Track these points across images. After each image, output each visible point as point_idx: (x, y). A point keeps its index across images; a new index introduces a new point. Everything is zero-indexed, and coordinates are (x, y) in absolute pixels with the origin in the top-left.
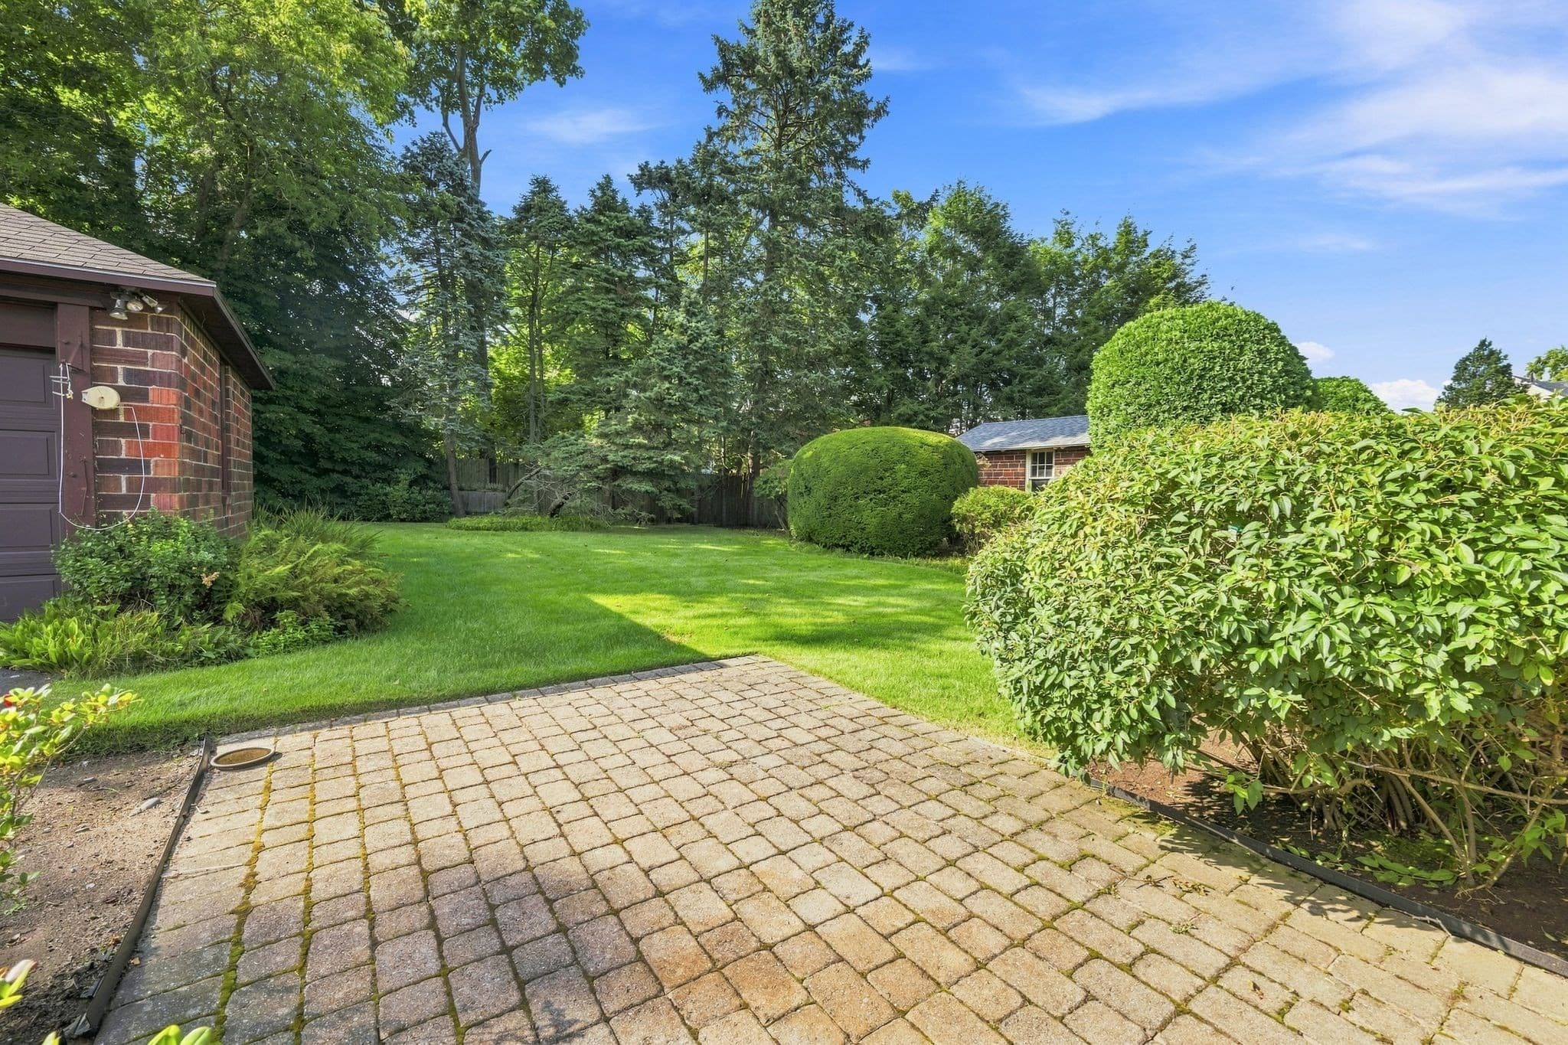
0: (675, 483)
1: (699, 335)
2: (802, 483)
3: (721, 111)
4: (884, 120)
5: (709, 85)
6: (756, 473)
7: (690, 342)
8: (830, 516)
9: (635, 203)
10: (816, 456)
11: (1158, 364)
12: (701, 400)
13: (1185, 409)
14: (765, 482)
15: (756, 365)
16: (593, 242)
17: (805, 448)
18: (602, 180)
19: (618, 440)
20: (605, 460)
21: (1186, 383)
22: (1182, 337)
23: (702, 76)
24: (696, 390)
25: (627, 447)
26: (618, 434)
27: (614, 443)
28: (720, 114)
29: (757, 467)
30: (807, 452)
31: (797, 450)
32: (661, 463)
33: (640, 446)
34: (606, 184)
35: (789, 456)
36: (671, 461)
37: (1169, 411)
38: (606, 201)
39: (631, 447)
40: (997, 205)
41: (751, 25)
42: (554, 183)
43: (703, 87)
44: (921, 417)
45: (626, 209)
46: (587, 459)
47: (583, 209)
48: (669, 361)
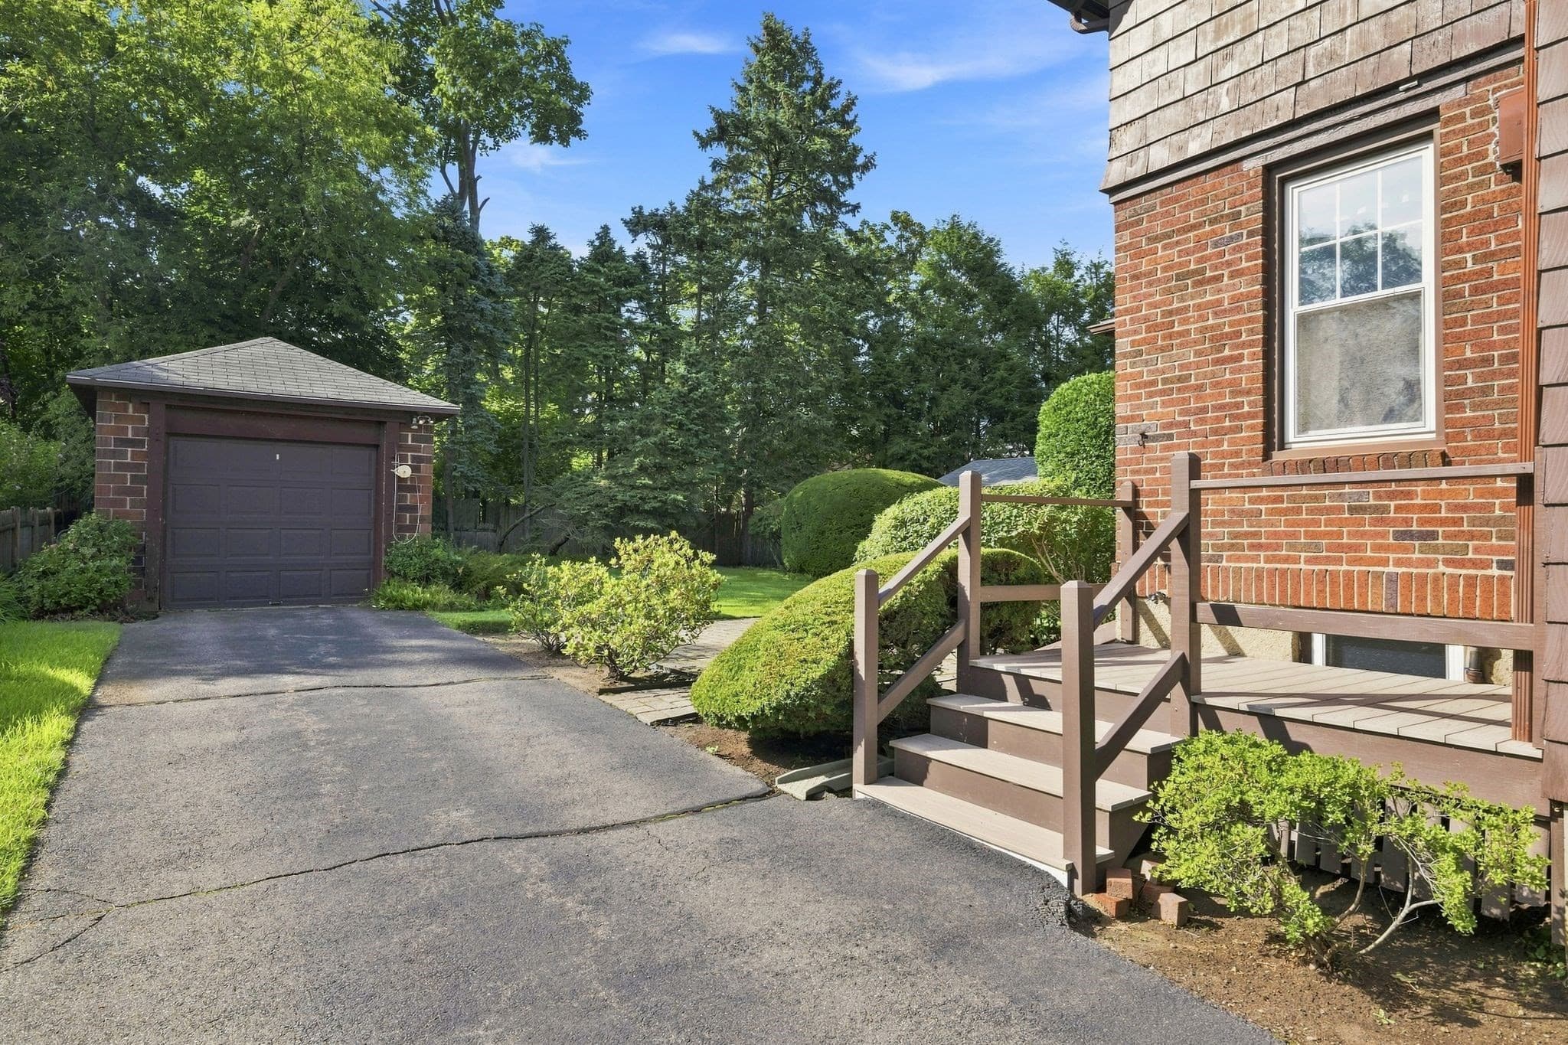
0: (677, 521)
1: (699, 385)
2: (794, 519)
3: (716, 165)
4: (871, 173)
5: (705, 143)
6: (749, 511)
7: (690, 391)
8: (818, 548)
9: (630, 251)
10: (806, 496)
11: (1078, 421)
12: (701, 444)
13: (1098, 457)
14: (760, 520)
15: (750, 406)
16: (593, 292)
17: (797, 487)
18: (599, 230)
19: (624, 481)
20: (612, 499)
21: (1097, 436)
22: (1095, 400)
23: (696, 134)
24: (696, 435)
25: (633, 487)
26: (624, 475)
27: (620, 484)
28: (714, 168)
29: (750, 505)
30: (798, 492)
31: (791, 488)
32: (665, 502)
33: (645, 486)
34: (604, 234)
35: (783, 494)
36: (675, 500)
37: (1086, 458)
38: (604, 250)
39: (638, 488)
40: (991, 240)
41: (742, 83)
42: (552, 231)
43: (698, 143)
44: (914, 456)
45: (624, 258)
46: (597, 499)
47: (583, 259)
48: (673, 409)
